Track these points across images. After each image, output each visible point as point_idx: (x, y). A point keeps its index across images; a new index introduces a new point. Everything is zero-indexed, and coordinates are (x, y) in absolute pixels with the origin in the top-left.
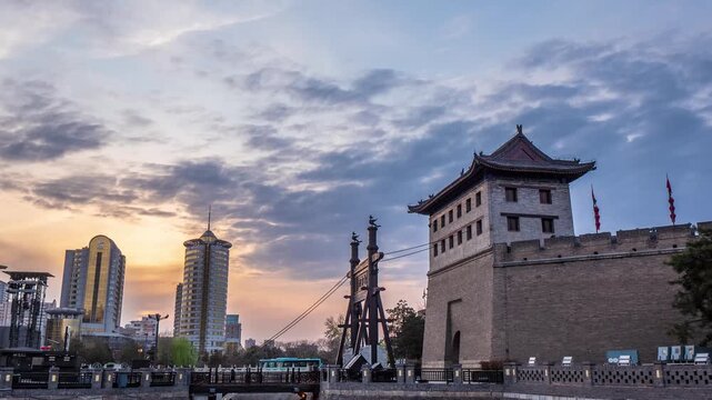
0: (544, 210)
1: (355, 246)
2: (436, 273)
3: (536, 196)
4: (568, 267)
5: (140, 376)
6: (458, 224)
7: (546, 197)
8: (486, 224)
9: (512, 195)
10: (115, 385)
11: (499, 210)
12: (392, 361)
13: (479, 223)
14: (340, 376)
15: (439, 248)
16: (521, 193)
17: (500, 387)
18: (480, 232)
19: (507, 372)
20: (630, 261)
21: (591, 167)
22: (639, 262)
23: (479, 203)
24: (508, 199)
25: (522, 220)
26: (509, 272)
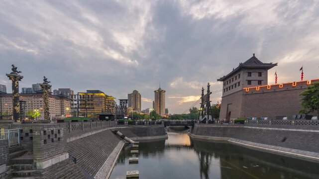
0: (260, 78)
1: (203, 91)
2: (225, 97)
3: (257, 74)
4: (265, 94)
5: (154, 122)
6: (232, 83)
7: (260, 75)
8: (241, 83)
9: (250, 74)
10: (149, 124)
11: (246, 79)
12: (213, 119)
13: (239, 83)
14: (200, 123)
15: (226, 90)
16: (252, 74)
17: (243, 125)
18: (239, 85)
19: (245, 121)
20: (285, 92)
21: (276, 65)
22: (288, 92)
23: (239, 77)
24: (248, 76)
25: (252, 82)
26: (247, 96)
